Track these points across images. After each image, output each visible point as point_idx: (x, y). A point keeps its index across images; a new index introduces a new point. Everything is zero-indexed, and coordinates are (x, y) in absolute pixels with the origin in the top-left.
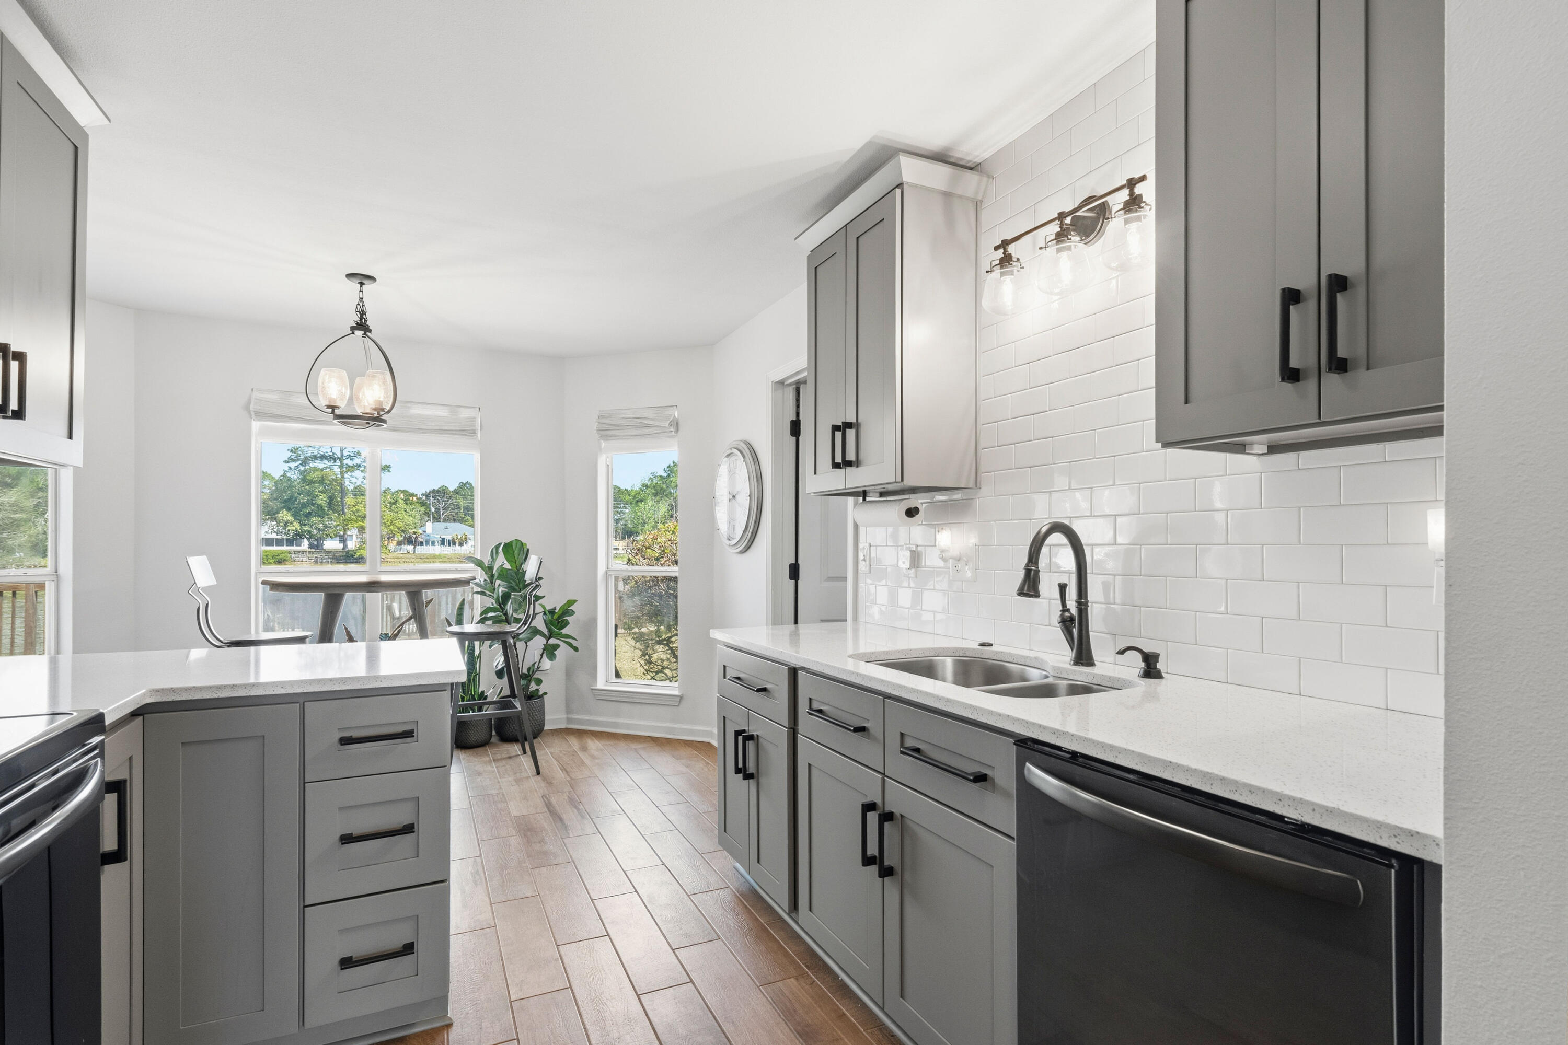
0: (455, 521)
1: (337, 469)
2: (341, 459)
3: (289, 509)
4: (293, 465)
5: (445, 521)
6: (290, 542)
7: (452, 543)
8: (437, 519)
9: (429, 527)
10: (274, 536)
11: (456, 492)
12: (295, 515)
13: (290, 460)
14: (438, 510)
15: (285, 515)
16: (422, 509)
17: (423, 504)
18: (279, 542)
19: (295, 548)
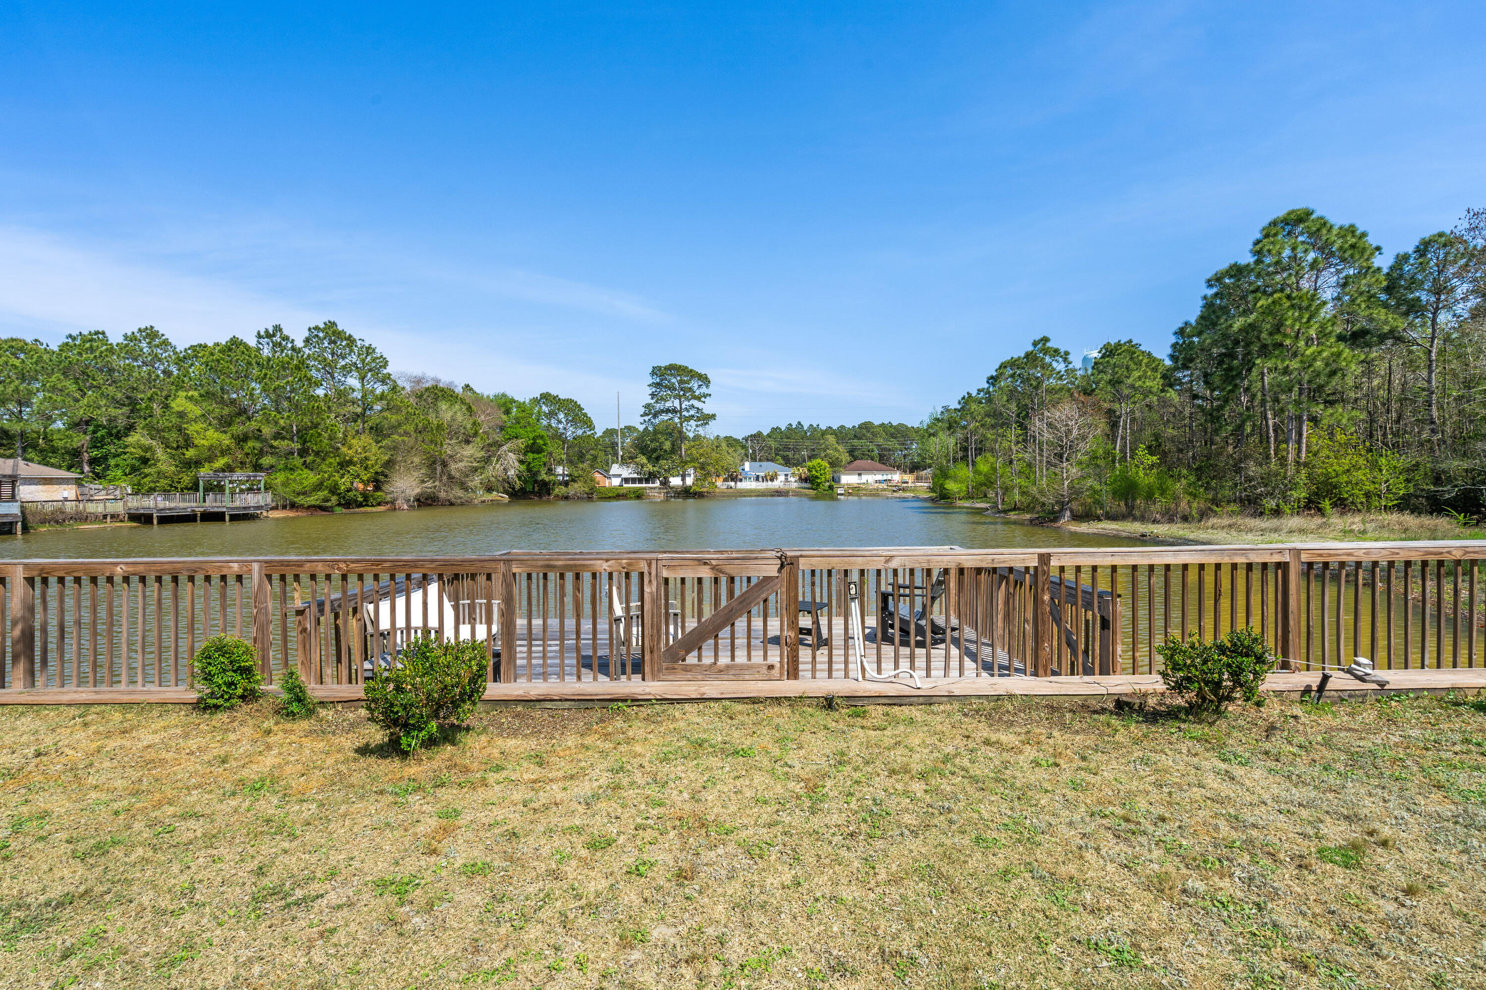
0: (768, 460)
1: (677, 420)
2: (680, 412)
3: (644, 454)
4: (647, 418)
5: (760, 460)
6: (647, 481)
7: (765, 479)
8: (754, 459)
9: (747, 466)
10: (635, 476)
11: (769, 436)
12: (649, 459)
13: (645, 414)
14: (754, 451)
15: (643, 459)
16: (743, 451)
17: (743, 447)
18: (640, 481)
19: (651, 485)
